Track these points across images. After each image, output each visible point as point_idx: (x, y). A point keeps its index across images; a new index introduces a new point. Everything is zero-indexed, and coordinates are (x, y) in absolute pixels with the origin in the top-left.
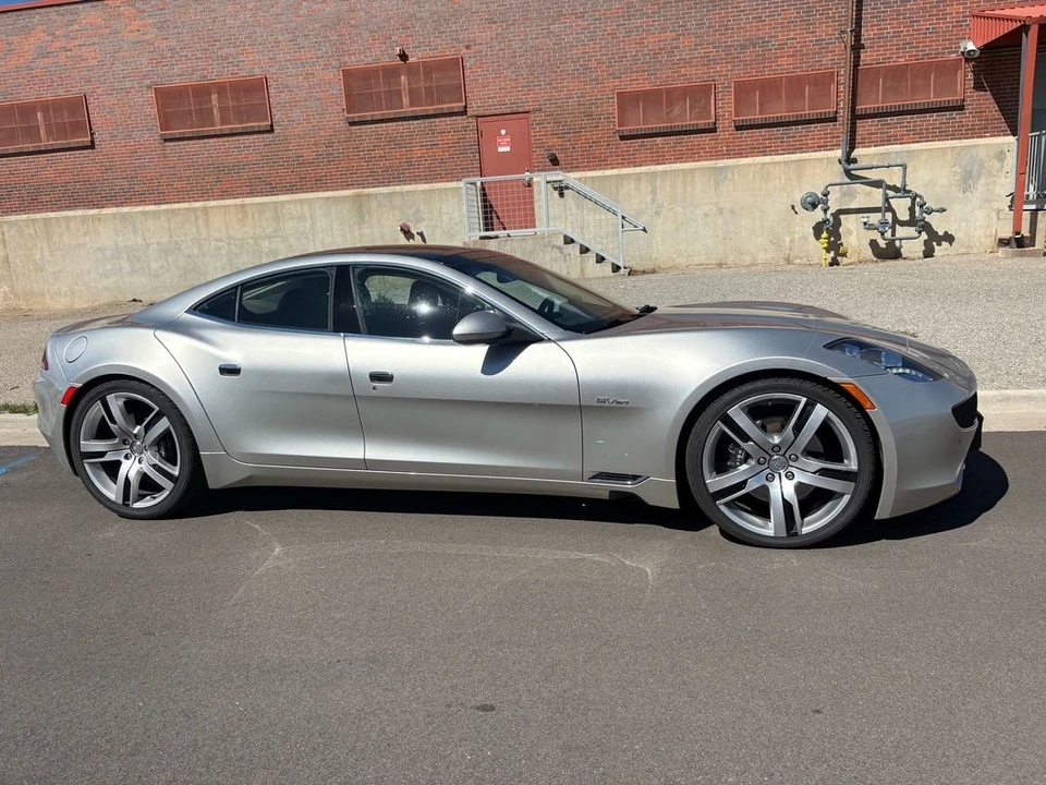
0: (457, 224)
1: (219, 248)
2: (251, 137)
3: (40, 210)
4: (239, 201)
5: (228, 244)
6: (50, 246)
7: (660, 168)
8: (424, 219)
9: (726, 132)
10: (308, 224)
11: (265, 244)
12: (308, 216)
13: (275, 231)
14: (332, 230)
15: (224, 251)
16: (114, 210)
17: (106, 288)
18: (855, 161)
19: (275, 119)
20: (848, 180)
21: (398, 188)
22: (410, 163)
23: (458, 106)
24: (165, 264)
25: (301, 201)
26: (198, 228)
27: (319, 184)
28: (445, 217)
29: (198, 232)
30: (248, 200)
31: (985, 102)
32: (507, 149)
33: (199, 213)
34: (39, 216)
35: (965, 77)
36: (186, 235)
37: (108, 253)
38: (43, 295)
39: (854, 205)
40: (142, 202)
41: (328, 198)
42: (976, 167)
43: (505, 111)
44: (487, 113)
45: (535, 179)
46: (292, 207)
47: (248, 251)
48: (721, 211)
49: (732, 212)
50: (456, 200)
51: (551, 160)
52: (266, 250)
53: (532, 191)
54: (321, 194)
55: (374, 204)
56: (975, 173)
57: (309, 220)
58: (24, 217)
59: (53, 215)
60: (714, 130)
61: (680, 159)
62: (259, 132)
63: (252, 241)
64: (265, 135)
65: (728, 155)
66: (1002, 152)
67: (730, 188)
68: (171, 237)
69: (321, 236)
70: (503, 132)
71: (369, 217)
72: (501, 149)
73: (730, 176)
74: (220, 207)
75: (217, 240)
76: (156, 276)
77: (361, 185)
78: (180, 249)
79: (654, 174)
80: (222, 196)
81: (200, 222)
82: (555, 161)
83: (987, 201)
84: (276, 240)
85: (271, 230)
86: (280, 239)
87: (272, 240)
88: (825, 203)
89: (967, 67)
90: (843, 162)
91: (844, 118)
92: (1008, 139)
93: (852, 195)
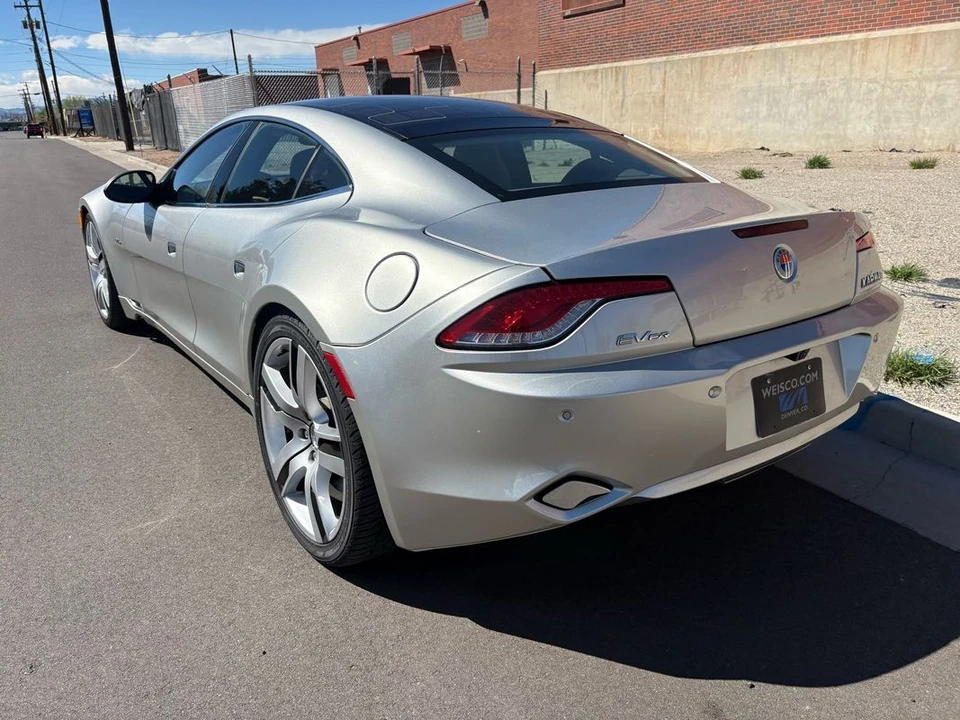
1: (870, 91)
3: (701, 49)
4: (912, 30)
5: (883, 87)
6: (700, 87)
11: (931, 88)
13: (948, 71)
15: (875, 96)
16: (768, 46)
17: (739, 134)
24: (804, 109)
26: (851, 65)
29: (851, 71)
33: (858, 47)
34: (698, 54)
36: (835, 74)
37: (750, 95)
38: (684, 136)
40: (800, 35)
47: (905, 97)
52: (930, 96)
58: (686, 56)
59: (710, 53)
63: (914, 84)
68: (818, 77)
74: (885, 38)
75: (871, 81)
76: (791, 123)
78: (824, 92)
80: (892, 25)
81: (856, 59)
84: (949, 82)
85: (944, 68)
86: (953, 81)
87: (942, 83)
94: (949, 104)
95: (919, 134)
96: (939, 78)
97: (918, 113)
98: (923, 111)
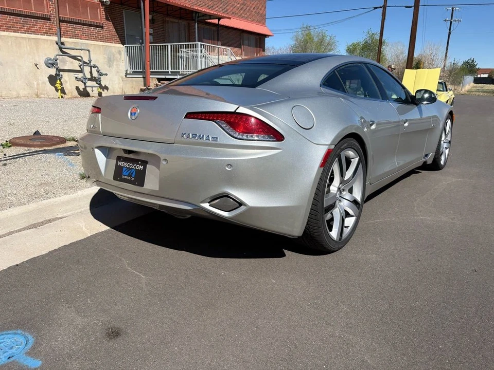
18: (63, 44)
20: (61, 54)
31: (109, 26)
35: (101, 12)
39: (66, 68)
42: (112, 57)
56: (112, 59)
66: (120, 51)
83: (118, 72)
88: (57, 65)
89: (102, 8)
90: (59, 44)
91: (55, 20)
92: (121, 45)
93: (64, 62)
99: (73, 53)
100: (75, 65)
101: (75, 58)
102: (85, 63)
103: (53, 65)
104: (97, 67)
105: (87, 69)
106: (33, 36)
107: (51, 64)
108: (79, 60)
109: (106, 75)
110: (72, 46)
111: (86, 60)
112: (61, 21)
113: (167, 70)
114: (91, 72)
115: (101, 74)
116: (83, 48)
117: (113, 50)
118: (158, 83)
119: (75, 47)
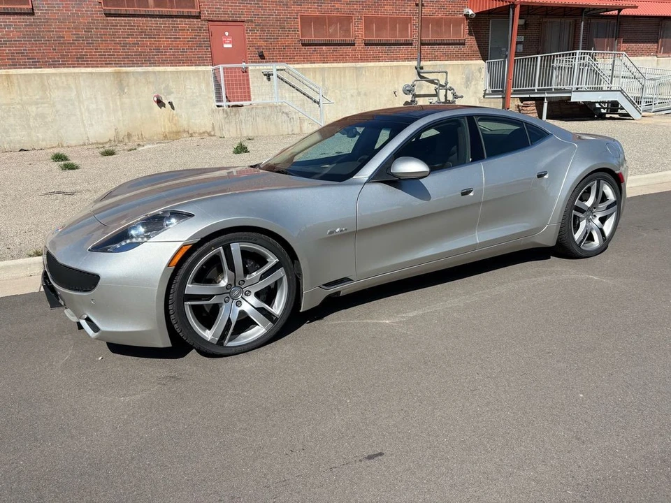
0: (197, 96)
2: (12, 17)
7: (326, 65)
8: (172, 93)
9: (360, 46)
10: (74, 94)
11: (33, 110)
12: (73, 87)
14: (96, 98)
18: (422, 68)
19: (36, 4)
20: (419, 79)
21: (150, 69)
22: (158, 49)
23: (194, 11)
25: (66, 74)
27: (81, 61)
28: (188, 91)
30: (12, 71)
31: (472, 42)
32: (230, 46)
35: (465, 27)
39: (422, 93)
41: (91, 73)
42: (471, 75)
43: (227, 19)
44: (215, 19)
45: (250, 68)
46: (58, 79)
47: (15, 115)
48: (359, 94)
49: (365, 94)
50: (196, 79)
51: (260, 56)
52: (34, 115)
53: (248, 76)
54: (83, 70)
55: (132, 80)
56: (470, 79)
57: (75, 90)
60: (353, 45)
61: (336, 60)
62: (20, 14)
63: (18, 107)
64: (26, 17)
65: (362, 60)
66: (480, 69)
67: (364, 80)
69: (86, 103)
70: (227, 34)
71: (128, 89)
72: (225, 46)
73: (364, 73)
77: (118, 64)
79: (323, 69)
82: (262, 57)
83: (475, 93)
84: (43, 105)
85: (38, 97)
86: (46, 105)
87: (39, 106)
88: (413, 91)
89: (466, 22)
90: (418, 69)
91: (417, 44)
92: (482, 61)
93: (421, 87)
94: (49, 119)
95: (34, 138)
96: (37, 104)
97: (29, 126)
98: (32, 124)
99: (430, 77)
100: (431, 89)
101: (432, 82)
102: (441, 85)
103: (410, 91)
104: (453, 89)
105: (442, 93)
106: (395, 63)
107: (408, 91)
108: (436, 84)
109: (462, 97)
110: (431, 70)
111: (442, 82)
112: (422, 44)
113: (533, 88)
114: (446, 96)
115: (456, 97)
116: (441, 70)
117: (473, 68)
118: (520, 104)
119: (433, 70)
